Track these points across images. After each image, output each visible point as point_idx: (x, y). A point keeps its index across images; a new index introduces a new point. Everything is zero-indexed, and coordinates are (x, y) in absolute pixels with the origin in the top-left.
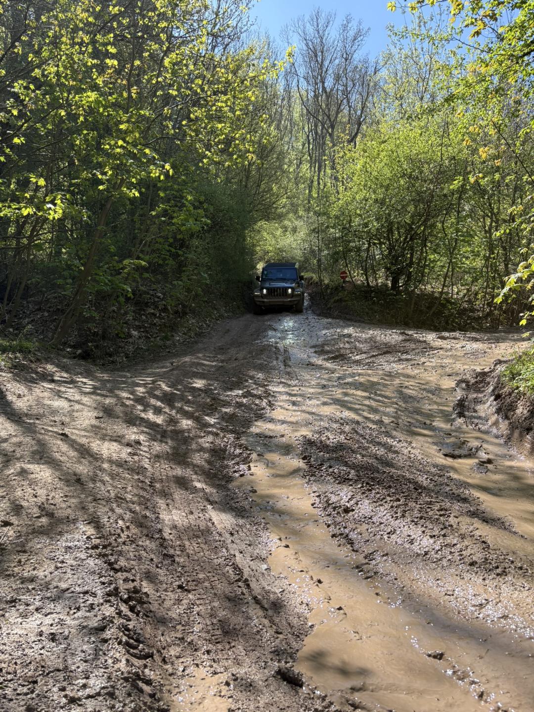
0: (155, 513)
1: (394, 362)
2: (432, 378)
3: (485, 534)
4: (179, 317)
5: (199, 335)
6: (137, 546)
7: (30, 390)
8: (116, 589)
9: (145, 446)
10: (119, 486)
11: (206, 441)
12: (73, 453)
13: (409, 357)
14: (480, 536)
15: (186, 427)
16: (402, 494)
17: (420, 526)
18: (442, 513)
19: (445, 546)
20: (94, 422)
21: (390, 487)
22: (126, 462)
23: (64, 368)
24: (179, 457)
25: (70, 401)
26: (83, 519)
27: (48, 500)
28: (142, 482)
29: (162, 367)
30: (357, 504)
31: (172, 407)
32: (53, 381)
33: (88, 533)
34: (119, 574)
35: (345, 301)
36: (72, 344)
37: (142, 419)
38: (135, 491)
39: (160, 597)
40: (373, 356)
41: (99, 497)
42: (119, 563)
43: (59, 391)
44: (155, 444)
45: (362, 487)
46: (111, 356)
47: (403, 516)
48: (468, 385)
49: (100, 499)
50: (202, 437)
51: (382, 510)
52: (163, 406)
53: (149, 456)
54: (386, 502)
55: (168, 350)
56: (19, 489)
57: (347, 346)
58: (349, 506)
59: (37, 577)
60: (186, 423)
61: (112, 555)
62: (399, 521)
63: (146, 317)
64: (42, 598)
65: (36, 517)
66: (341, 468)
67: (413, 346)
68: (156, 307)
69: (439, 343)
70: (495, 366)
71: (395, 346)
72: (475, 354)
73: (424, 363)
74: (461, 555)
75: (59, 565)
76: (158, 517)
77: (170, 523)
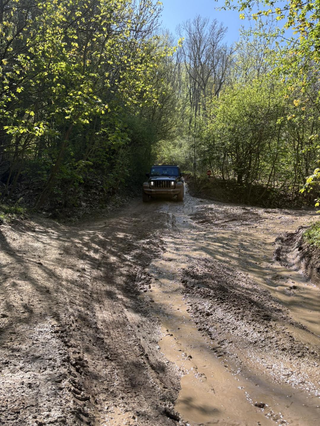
0: (93, 312)
1: (238, 226)
2: (261, 236)
3: (292, 332)
4: (111, 195)
5: (122, 206)
6: (82, 332)
7: (21, 236)
8: (68, 358)
9: (88, 272)
10: (72, 295)
11: (124, 270)
12: (45, 275)
13: (247, 223)
14: (289, 333)
15: (112, 261)
16: (241, 306)
17: (252, 326)
18: (266, 318)
19: (267, 338)
20: (58, 256)
21: (234, 301)
22: (76, 281)
23: (41, 224)
24: (108, 279)
25: (44, 243)
26: (50, 315)
27: (29, 302)
28: (86, 293)
29: (100, 225)
30: (215, 311)
31: (105, 248)
32: (34, 231)
33: (53, 323)
34: (71, 348)
35: (210, 188)
36: (46, 209)
37: (87, 255)
38: (81, 299)
39: (95, 363)
40: (226, 222)
41: (60, 301)
42: (70, 342)
43: (38, 237)
44: (94, 271)
45: (218, 300)
46: (69, 217)
47: (242, 319)
48: (282, 241)
49: (60, 303)
50: (122, 267)
51: (229, 315)
52: (99, 248)
53: (90, 278)
54: (232, 310)
55: (103, 215)
56: (13, 295)
57: (210, 215)
58: (209, 312)
59: (22, 349)
60: (113, 259)
61: (66, 337)
62: (239, 322)
63: (91, 195)
64: (24, 362)
65: (22, 313)
66: (205, 289)
67: (250, 216)
68: (97, 189)
69: (266, 215)
70: (299, 230)
71: (239, 216)
72: (287, 222)
73: (256, 227)
74: (277, 344)
75: (35, 342)
76: (94, 315)
77: (101, 319)
